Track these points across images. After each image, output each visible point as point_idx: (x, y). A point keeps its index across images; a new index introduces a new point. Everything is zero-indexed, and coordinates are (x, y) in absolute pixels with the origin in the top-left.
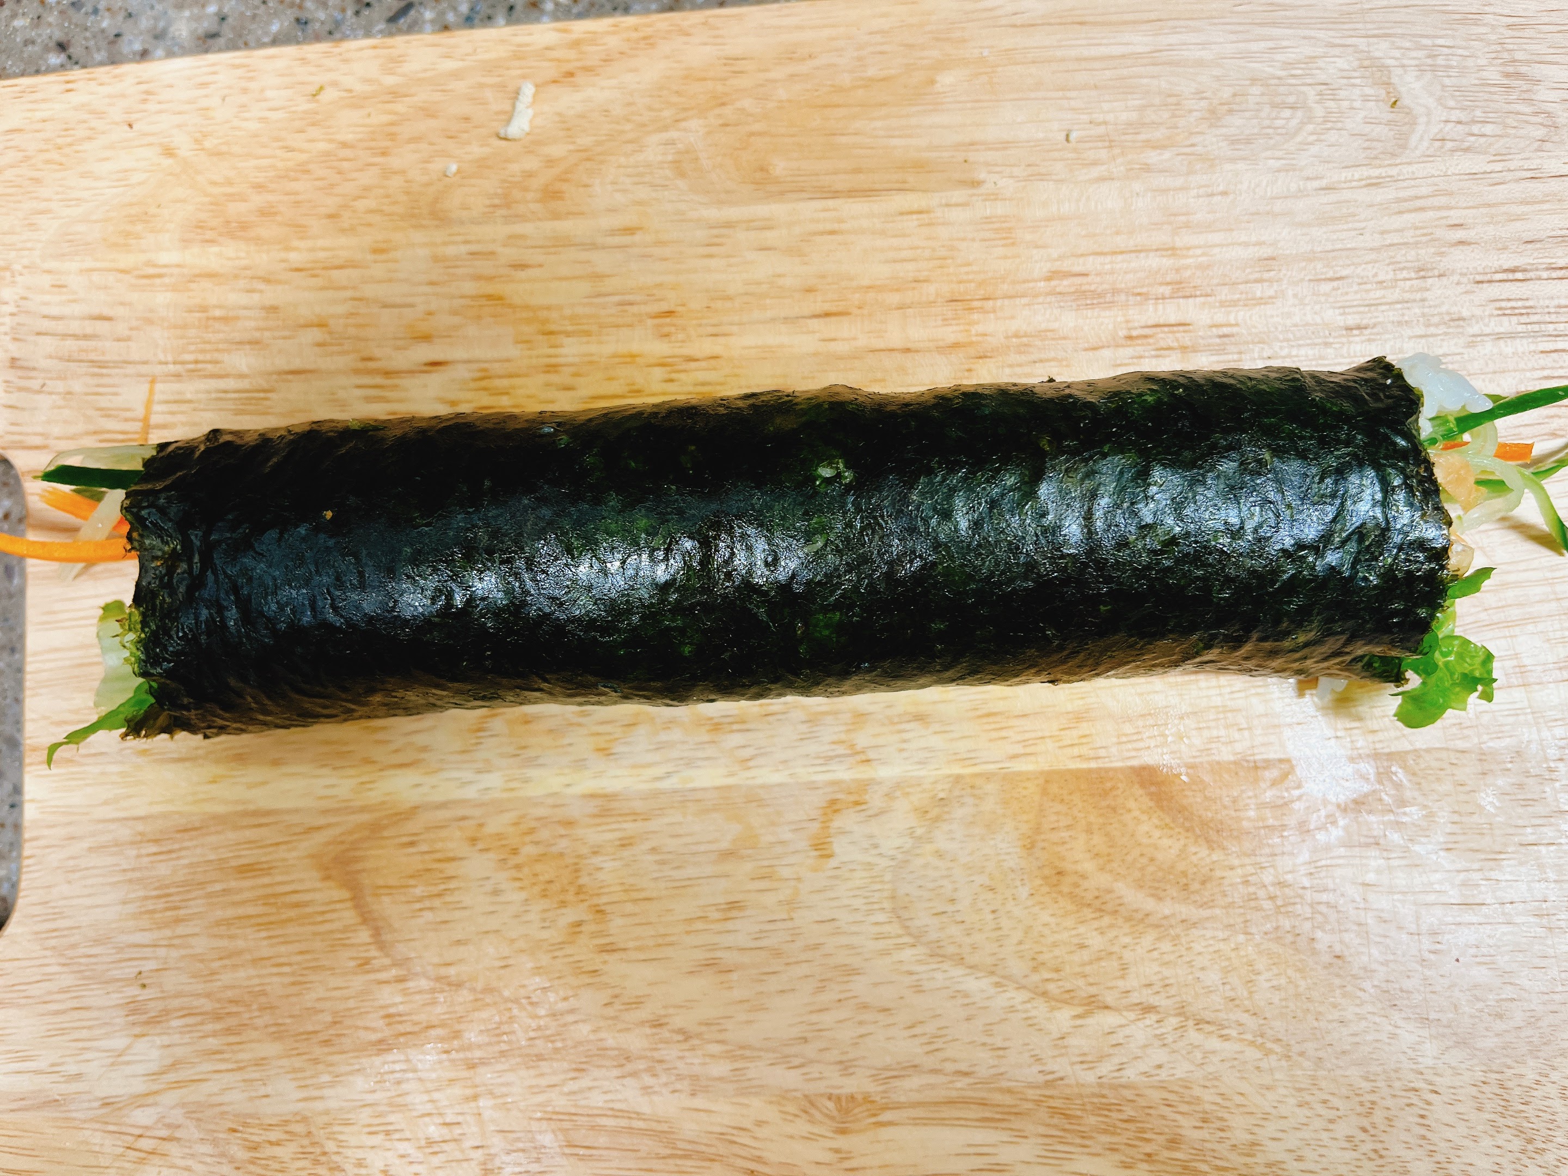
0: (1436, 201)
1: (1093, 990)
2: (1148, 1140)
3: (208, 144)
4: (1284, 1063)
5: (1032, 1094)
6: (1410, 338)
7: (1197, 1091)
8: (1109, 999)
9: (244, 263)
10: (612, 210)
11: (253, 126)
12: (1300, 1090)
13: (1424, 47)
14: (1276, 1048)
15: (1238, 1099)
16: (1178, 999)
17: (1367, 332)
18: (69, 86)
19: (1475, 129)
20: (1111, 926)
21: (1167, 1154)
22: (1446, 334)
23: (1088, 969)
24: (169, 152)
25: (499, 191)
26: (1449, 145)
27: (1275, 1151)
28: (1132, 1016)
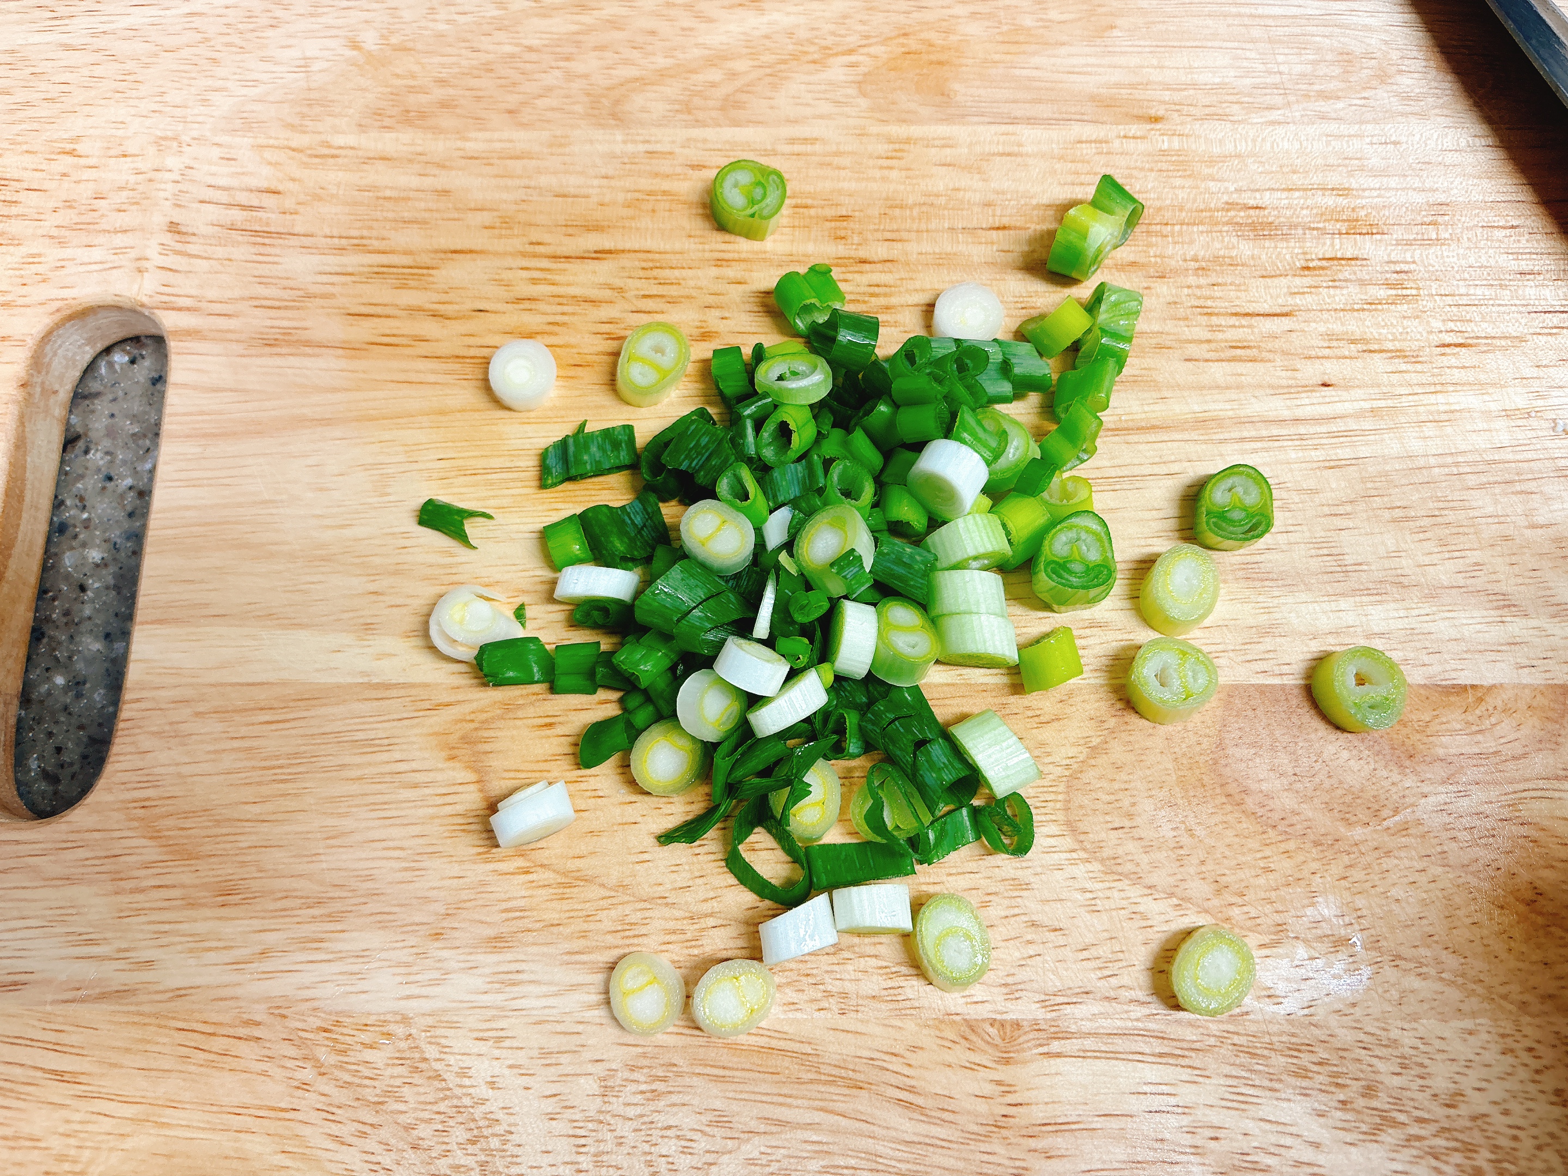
1: (1281, 918)
2: (1341, 1086)
3: (394, 40)
7: (1395, 1034)
8: (1297, 927)
9: (419, 149)
10: (790, 121)
11: (442, 27)
20: (1298, 850)
21: (1364, 1102)
23: (1273, 895)
24: (354, 45)
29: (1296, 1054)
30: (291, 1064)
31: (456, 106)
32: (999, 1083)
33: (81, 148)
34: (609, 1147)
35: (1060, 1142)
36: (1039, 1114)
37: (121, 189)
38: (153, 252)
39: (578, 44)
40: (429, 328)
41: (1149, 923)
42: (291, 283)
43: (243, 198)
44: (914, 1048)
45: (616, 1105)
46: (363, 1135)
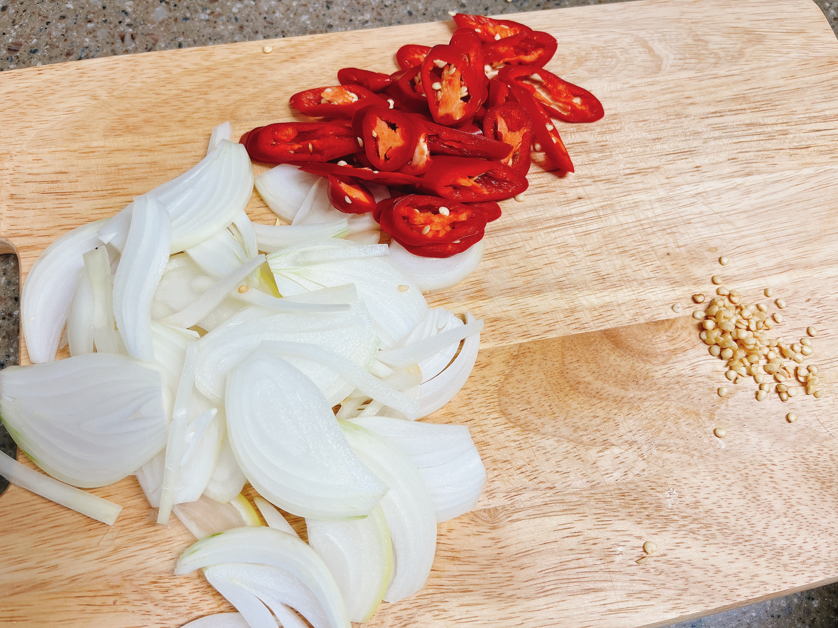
0: (677, 89)
1: (605, 437)
2: (645, 508)
3: (115, 94)
4: (701, 460)
5: (585, 493)
6: (679, 141)
7: (664, 480)
8: (613, 440)
9: (136, 144)
11: (139, 85)
12: (712, 472)
13: (660, 32)
14: (696, 453)
17: (662, 140)
18: (40, 72)
19: (687, 61)
20: (606, 405)
21: (656, 514)
22: (694, 139)
23: (600, 427)
24: (95, 98)
25: (264, 106)
26: (678, 68)
27: (708, 504)
28: (625, 447)
29: (623, 497)
30: (139, 603)
31: (152, 122)
32: (493, 539)
35: (525, 561)
36: (513, 550)
38: (3, 210)
39: (209, 86)
41: (547, 451)
42: (79, 216)
43: (48, 177)
44: (450, 531)
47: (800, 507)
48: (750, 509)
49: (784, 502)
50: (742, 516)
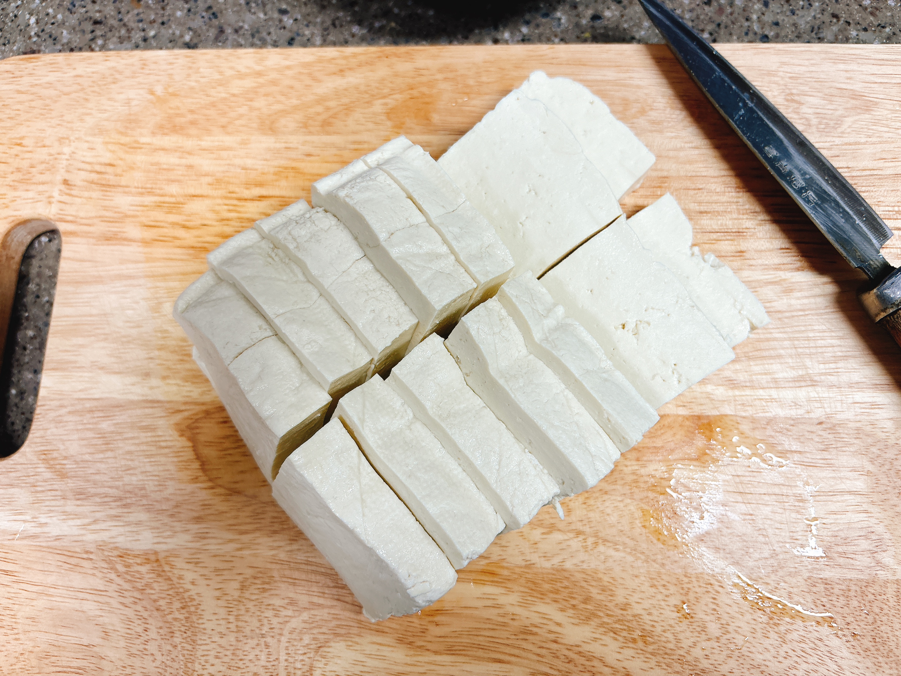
1: (552, 521)
2: (574, 598)
3: (171, 90)
4: (645, 564)
5: (517, 570)
7: (601, 575)
8: (561, 526)
9: (180, 145)
10: (354, 133)
11: (193, 84)
12: (651, 579)
14: (643, 557)
15: (621, 581)
16: (595, 529)
21: (583, 606)
24: (152, 93)
25: (303, 120)
27: (637, 609)
28: (571, 535)
29: (554, 583)
30: (105, 571)
31: (198, 124)
33: (24, 142)
34: (242, 612)
37: (42, 163)
38: (56, 194)
39: (256, 93)
40: (181, 233)
42: (119, 210)
43: (98, 168)
45: (247, 595)
46: (135, 603)
47: (736, 636)
48: (680, 624)
49: (720, 626)
50: (670, 628)
